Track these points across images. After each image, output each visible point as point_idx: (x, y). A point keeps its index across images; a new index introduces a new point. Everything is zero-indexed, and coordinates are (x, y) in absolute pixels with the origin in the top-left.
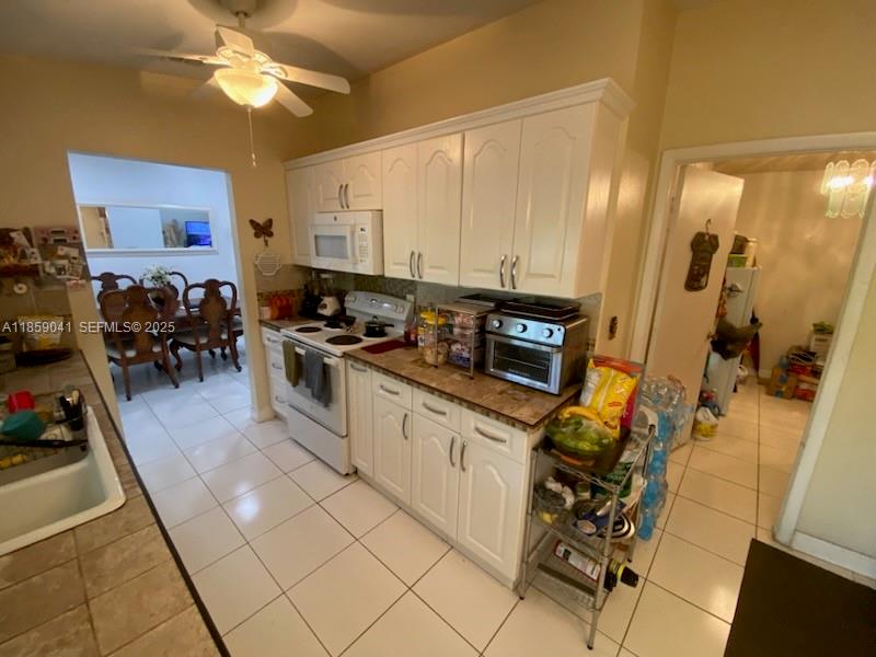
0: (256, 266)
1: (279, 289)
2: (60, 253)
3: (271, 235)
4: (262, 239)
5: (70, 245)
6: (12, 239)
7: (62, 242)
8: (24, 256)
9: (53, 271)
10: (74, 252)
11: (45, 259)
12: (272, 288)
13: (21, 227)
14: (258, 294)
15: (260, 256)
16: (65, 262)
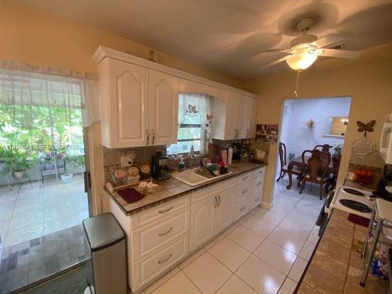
0: (353, 148)
1: (367, 164)
2: (272, 133)
3: (372, 130)
4: (364, 132)
5: (275, 131)
6: (262, 128)
7: (273, 129)
8: (263, 133)
9: (268, 137)
10: (275, 133)
11: (267, 134)
12: (362, 163)
13: (265, 124)
14: (350, 164)
15: (357, 142)
16: (272, 136)
